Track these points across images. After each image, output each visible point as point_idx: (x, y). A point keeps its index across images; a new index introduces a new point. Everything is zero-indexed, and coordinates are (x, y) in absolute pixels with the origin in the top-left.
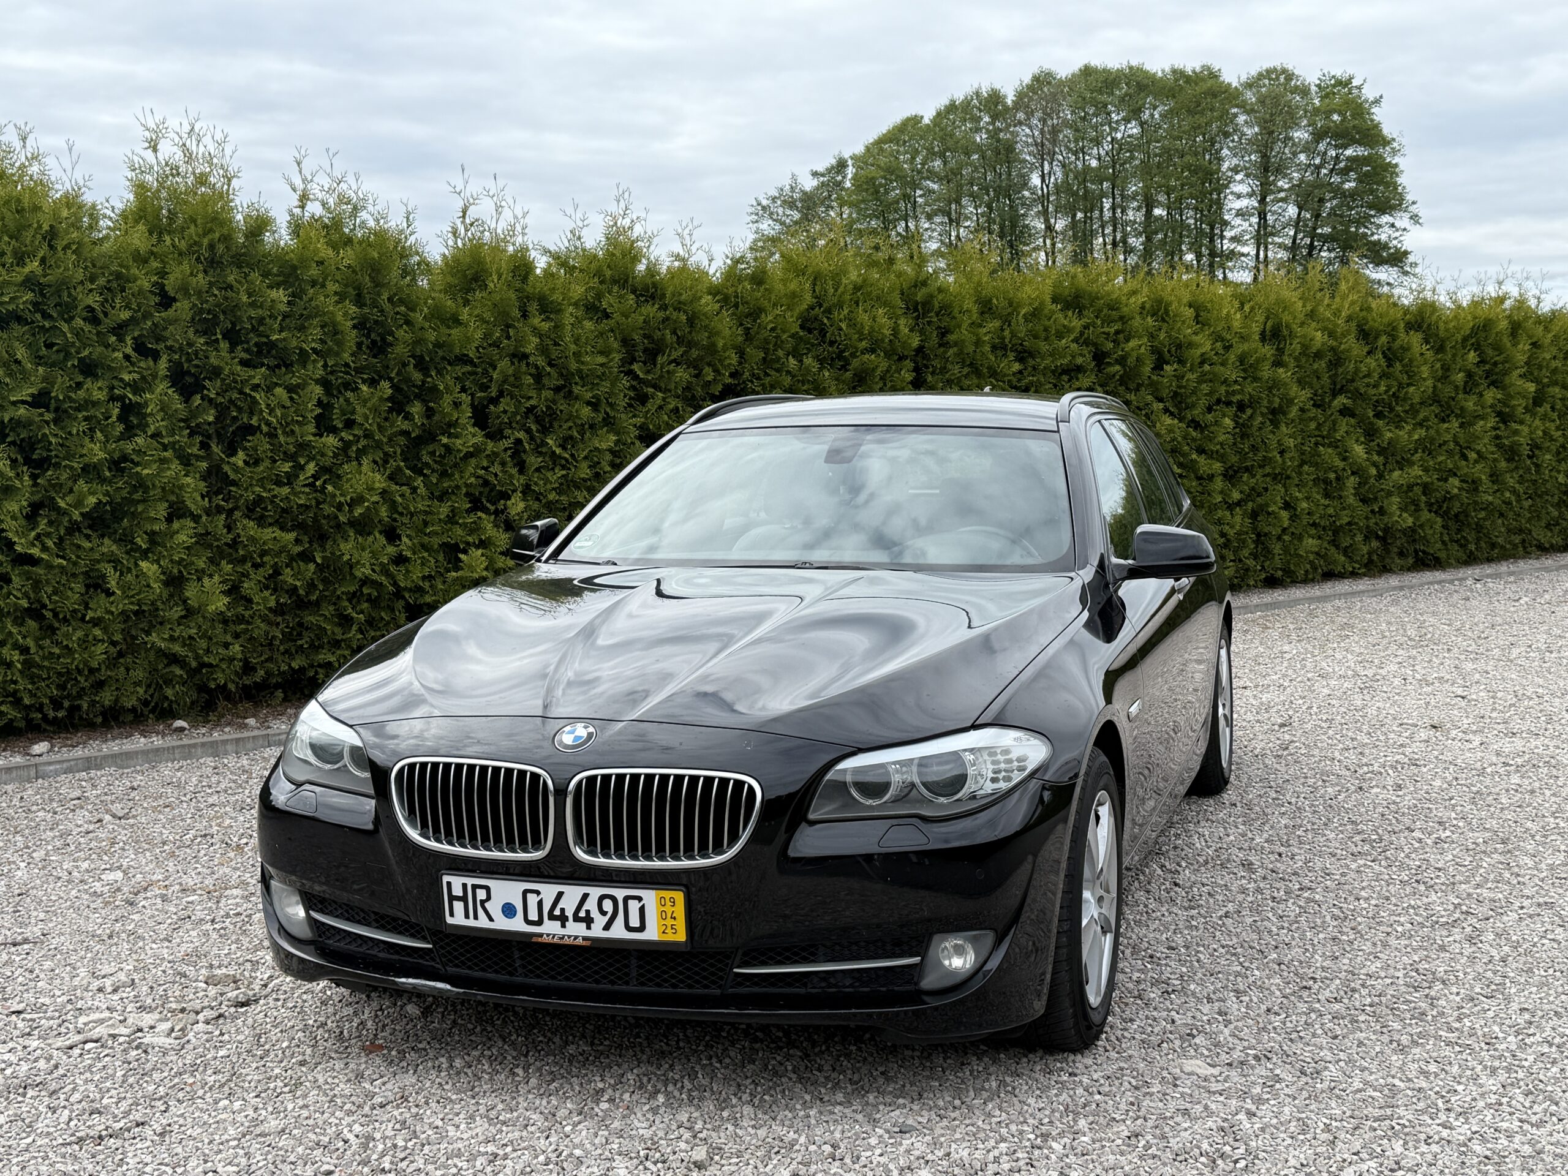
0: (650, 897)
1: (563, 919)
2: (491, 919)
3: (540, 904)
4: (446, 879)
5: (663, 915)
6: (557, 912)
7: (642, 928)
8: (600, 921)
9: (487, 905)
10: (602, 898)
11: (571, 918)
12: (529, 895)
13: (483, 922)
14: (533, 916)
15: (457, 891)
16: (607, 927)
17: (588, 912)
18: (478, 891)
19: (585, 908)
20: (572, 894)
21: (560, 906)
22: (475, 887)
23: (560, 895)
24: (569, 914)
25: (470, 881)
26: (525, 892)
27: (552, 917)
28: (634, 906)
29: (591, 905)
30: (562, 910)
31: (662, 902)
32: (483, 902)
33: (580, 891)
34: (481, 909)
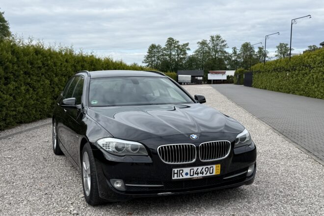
0: (214, 166)
3: (193, 172)
4: (173, 170)
5: (216, 170)
6: (197, 173)
10: (206, 168)
12: (191, 170)
13: (181, 177)
15: (176, 172)
16: (206, 174)
17: (203, 171)
18: (180, 171)
23: (198, 169)
28: (211, 168)
31: (217, 167)
33: (202, 167)
34: (181, 175)
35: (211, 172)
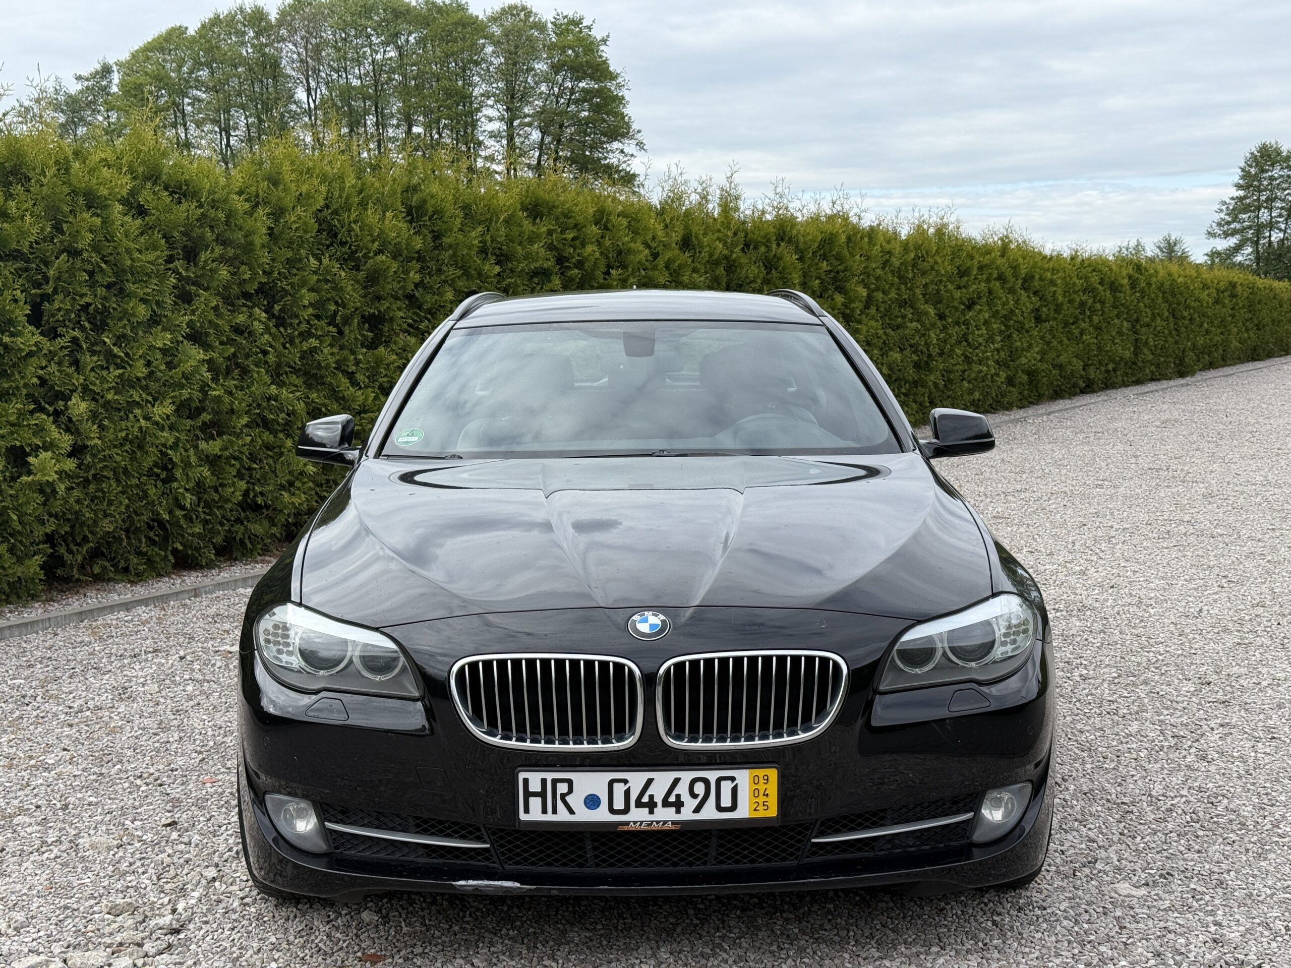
0: (743, 777)
1: (651, 806)
2: (572, 812)
3: (627, 793)
4: (522, 776)
5: (755, 793)
6: (645, 799)
7: (733, 807)
8: (690, 804)
9: (568, 798)
10: (693, 782)
11: (660, 804)
12: (616, 785)
13: (563, 815)
14: (619, 804)
15: (535, 787)
16: (697, 810)
17: (678, 796)
18: (559, 785)
19: (676, 792)
20: (662, 780)
21: (649, 792)
22: (555, 782)
23: (650, 782)
24: (658, 799)
25: (550, 776)
26: (611, 783)
27: (639, 804)
28: (726, 786)
29: (682, 789)
30: (651, 797)
31: (755, 780)
32: (563, 796)
33: (670, 776)
34: (560, 804)
35: (726, 802)
